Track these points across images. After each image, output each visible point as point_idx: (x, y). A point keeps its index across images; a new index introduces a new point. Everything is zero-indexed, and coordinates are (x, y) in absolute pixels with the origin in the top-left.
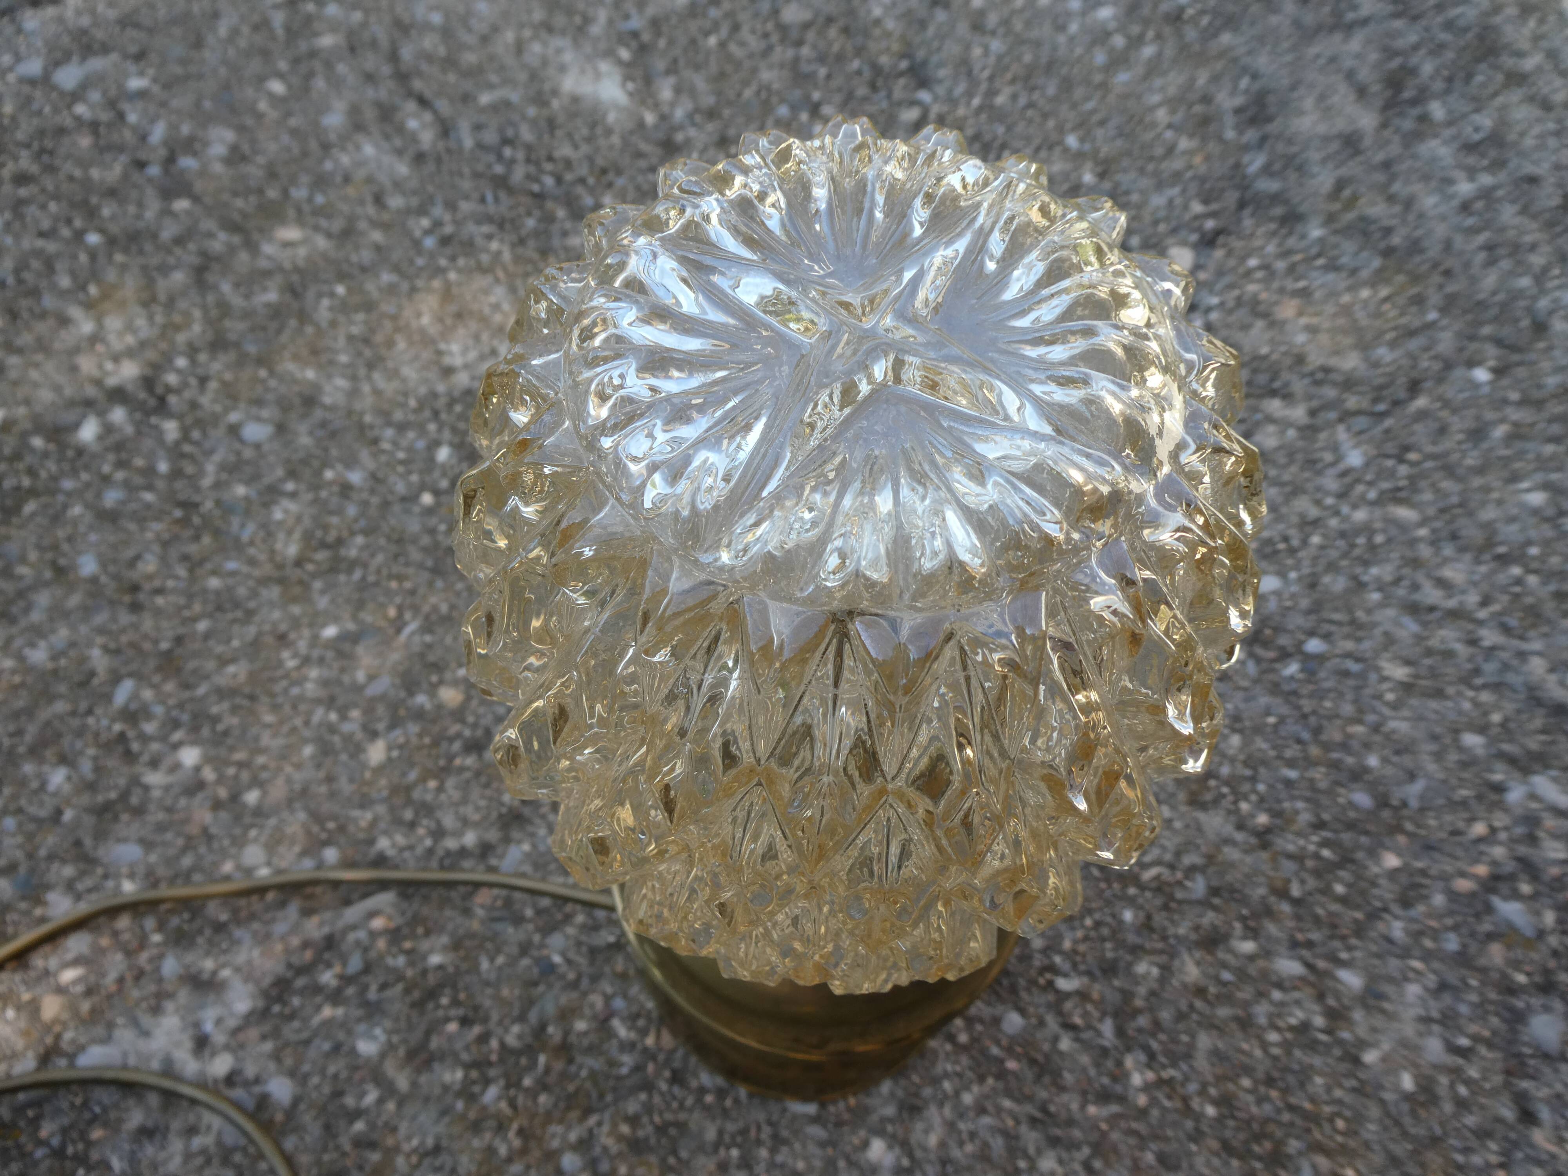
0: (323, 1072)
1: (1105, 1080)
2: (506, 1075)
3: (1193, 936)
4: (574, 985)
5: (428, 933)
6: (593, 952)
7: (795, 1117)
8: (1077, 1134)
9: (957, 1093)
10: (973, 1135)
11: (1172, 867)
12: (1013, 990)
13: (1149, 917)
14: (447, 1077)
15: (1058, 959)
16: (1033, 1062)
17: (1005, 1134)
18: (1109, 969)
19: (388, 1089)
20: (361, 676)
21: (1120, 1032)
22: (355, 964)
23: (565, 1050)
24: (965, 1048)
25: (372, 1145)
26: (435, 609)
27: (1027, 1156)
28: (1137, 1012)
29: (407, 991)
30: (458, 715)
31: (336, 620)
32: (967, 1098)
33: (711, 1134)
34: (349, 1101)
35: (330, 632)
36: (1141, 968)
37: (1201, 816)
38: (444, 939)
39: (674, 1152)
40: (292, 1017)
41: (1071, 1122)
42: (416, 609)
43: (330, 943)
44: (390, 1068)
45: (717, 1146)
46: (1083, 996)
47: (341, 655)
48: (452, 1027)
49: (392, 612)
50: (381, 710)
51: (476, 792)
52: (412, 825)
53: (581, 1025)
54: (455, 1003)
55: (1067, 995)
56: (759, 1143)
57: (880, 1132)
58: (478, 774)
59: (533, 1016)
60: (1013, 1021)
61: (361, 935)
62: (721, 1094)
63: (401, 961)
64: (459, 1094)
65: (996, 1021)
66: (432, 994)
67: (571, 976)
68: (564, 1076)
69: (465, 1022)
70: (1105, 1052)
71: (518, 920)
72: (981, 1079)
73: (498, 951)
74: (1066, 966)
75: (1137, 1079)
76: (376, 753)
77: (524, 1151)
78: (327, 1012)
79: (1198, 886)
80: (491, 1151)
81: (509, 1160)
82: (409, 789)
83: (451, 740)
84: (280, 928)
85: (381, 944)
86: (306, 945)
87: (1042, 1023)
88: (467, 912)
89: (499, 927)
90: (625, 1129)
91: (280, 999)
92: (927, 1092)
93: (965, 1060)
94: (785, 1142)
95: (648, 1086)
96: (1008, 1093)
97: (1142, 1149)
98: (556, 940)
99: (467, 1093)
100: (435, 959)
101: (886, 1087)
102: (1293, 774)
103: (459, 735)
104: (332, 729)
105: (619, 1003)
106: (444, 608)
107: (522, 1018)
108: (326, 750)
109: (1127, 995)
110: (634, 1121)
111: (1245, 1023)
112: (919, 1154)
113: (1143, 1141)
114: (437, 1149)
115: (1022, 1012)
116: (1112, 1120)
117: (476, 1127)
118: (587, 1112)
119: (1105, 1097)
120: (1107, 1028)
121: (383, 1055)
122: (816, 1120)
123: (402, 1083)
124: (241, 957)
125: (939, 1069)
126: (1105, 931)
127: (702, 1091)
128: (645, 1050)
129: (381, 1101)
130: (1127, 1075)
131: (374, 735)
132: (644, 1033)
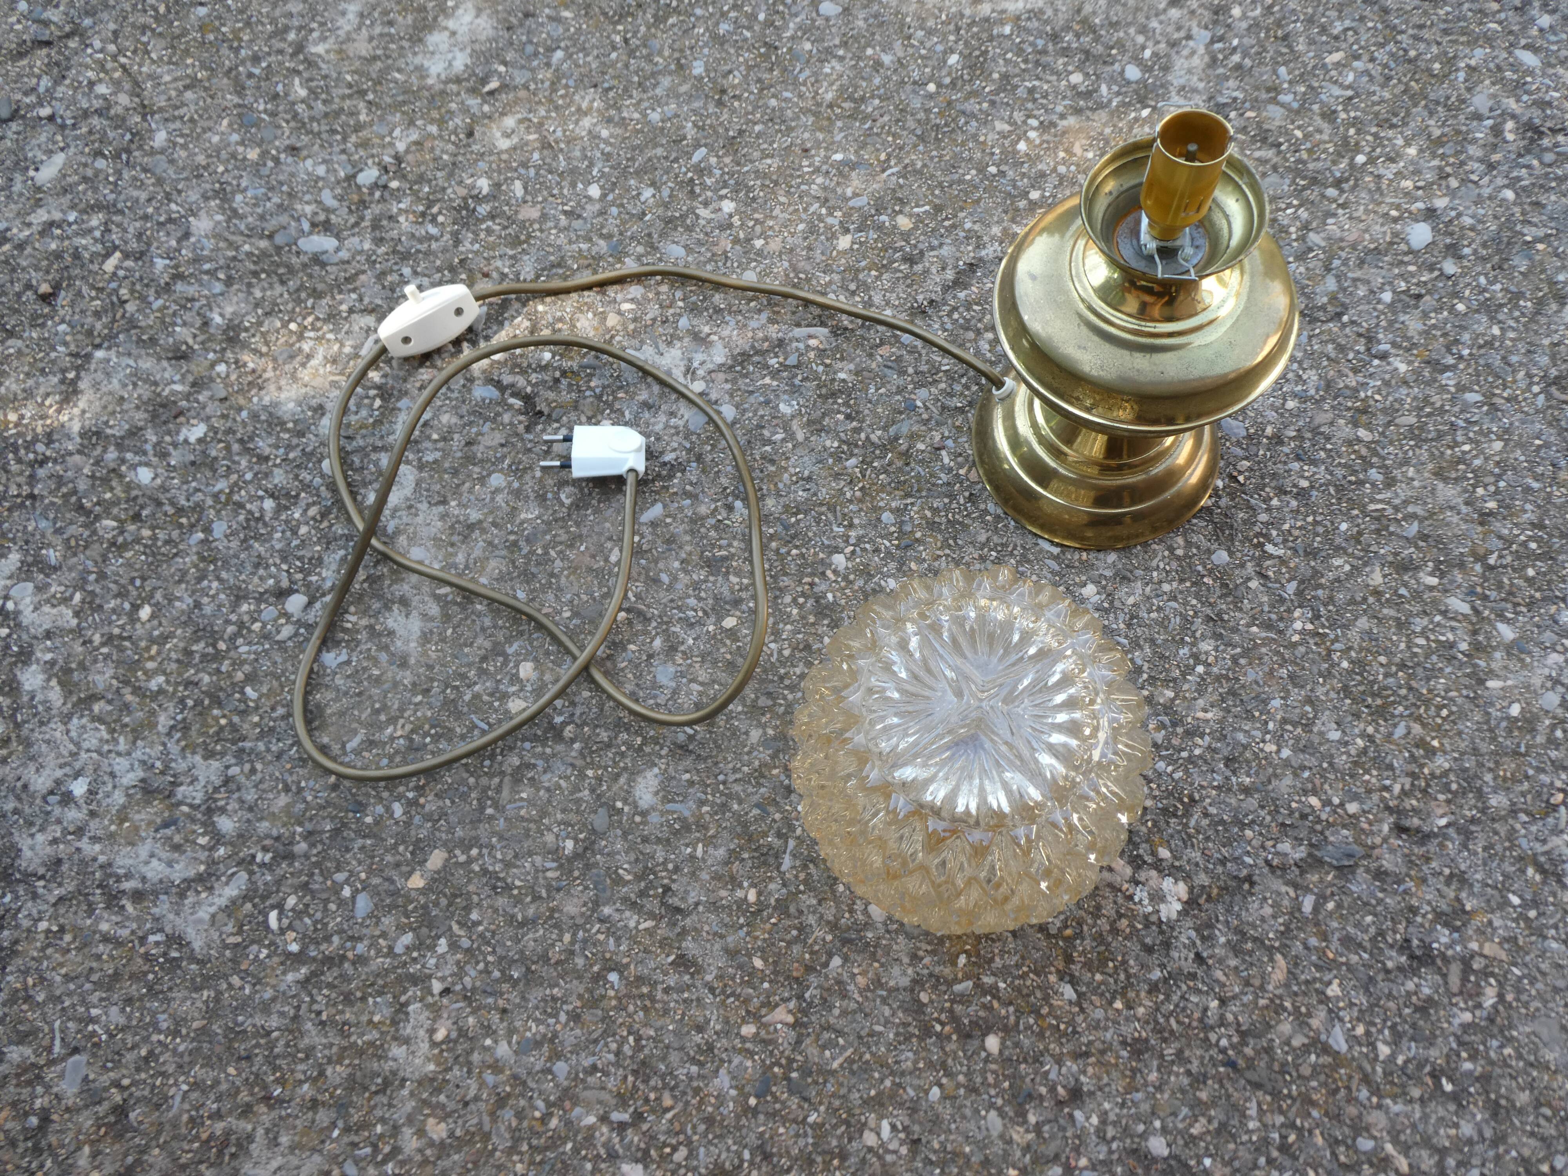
0: (755, 412)
1: (1274, 617)
2: (864, 456)
3: (1390, 558)
4: (926, 422)
5: (842, 359)
6: (944, 408)
7: (1041, 551)
8: (1236, 638)
9: (1160, 582)
10: (1160, 609)
11: (1396, 509)
12: (1231, 538)
13: (1360, 533)
14: (828, 443)
15: (1274, 533)
16: (1225, 586)
17: (1184, 617)
18: (1311, 553)
19: (790, 436)
20: (849, 192)
21: (1299, 593)
22: (792, 360)
23: (906, 455)
24: (1178, 558)
25: (772, 462)
26: (913, 163)
27: (1193, 635)
28: (1320, 586)
29: (819, 387)
30: (906, 236)
31: (845, 150)
32: (1166, 587)
33: (982, 538)
34: (766, 433)
35: (838, 157)
36: (1337, 562)
37: (1441, 485)
38: (852, 366)
39: (955, 539)
40: (746, 376)
41: (1235, 630)
42: (900, 160)
43: (781, 343)
44: (795, 425)
45: (983, 546)
46: (1282, 561)
47: (841, 173)
48: (841, 417)
49: (883, 157)
50: (855, 216)
51: (901, 288)
52: (853, 293)
53: (921, 446)
54: (846, 404)
55: (1271, 556)
56: (1011, 554)
57: (1096, 582)
58: (906, 277)
59: (892, 431)
60: (1221, 557)
61: (801, 346)
62: (997, 518)
63: (821, 368)
64: (831, 455)
65: (1209, 552)
66: (834, 395)
67: (925, 416)
68: (900, 470)
69: (848, 417)
70: (1282, 600)
71: (902, 372)
72: (1182, 581)
73: (883, 385)
74: (1280, 540)
75: (1298, 625)
76: (844, 242)
77: (861, 501)
78: (767, 380)
79: (1413, 529)
80: (841, 492)
81: (850, 501)
82: (858, 271)
83: (895, 250)
84: (753, 324)
85: (812, 355)
86: (766, 339)
87: (1242, 565)
88: (871, 356)
89: (888, 372)
90: (928, 514)
91: (741, 364)
92: (1139, 573)
93: (1174, 565)
94: (1029, 561)
95: (952, 497)
96: (1197, 596)
97: (1281, 666)
98: (923, 393)
99: (837, 456)
100: (842, 375)
101: (1112, 557)
102: (1536, 485)
103: (901, 249)
104: (821, 219)
105: (950, 443)
106: (919, 164)
107: (885, 428)
108: (812, 230)
109: (1316, 574)
110: (935, 511)
111: (1401, 625)
112: (1117, 604)
113: (1283, 662)
114: (809, 479)
115: (1231, 554)
116: (1267, 642)
117: (837, 476)
118: (908, 495)
119: (1268, 626)
120: (1292, 587)
121: (793, 417)
122: (1056, 558)
123: (800, 436)
124: (725, 333)
125: (1154, 563)
126: (1321, 530)
127: (986, 512)
128: (958, 475)
129: (784, 440)
130: (1293, 620)
131: (847, 231)
132: (961, 466)
